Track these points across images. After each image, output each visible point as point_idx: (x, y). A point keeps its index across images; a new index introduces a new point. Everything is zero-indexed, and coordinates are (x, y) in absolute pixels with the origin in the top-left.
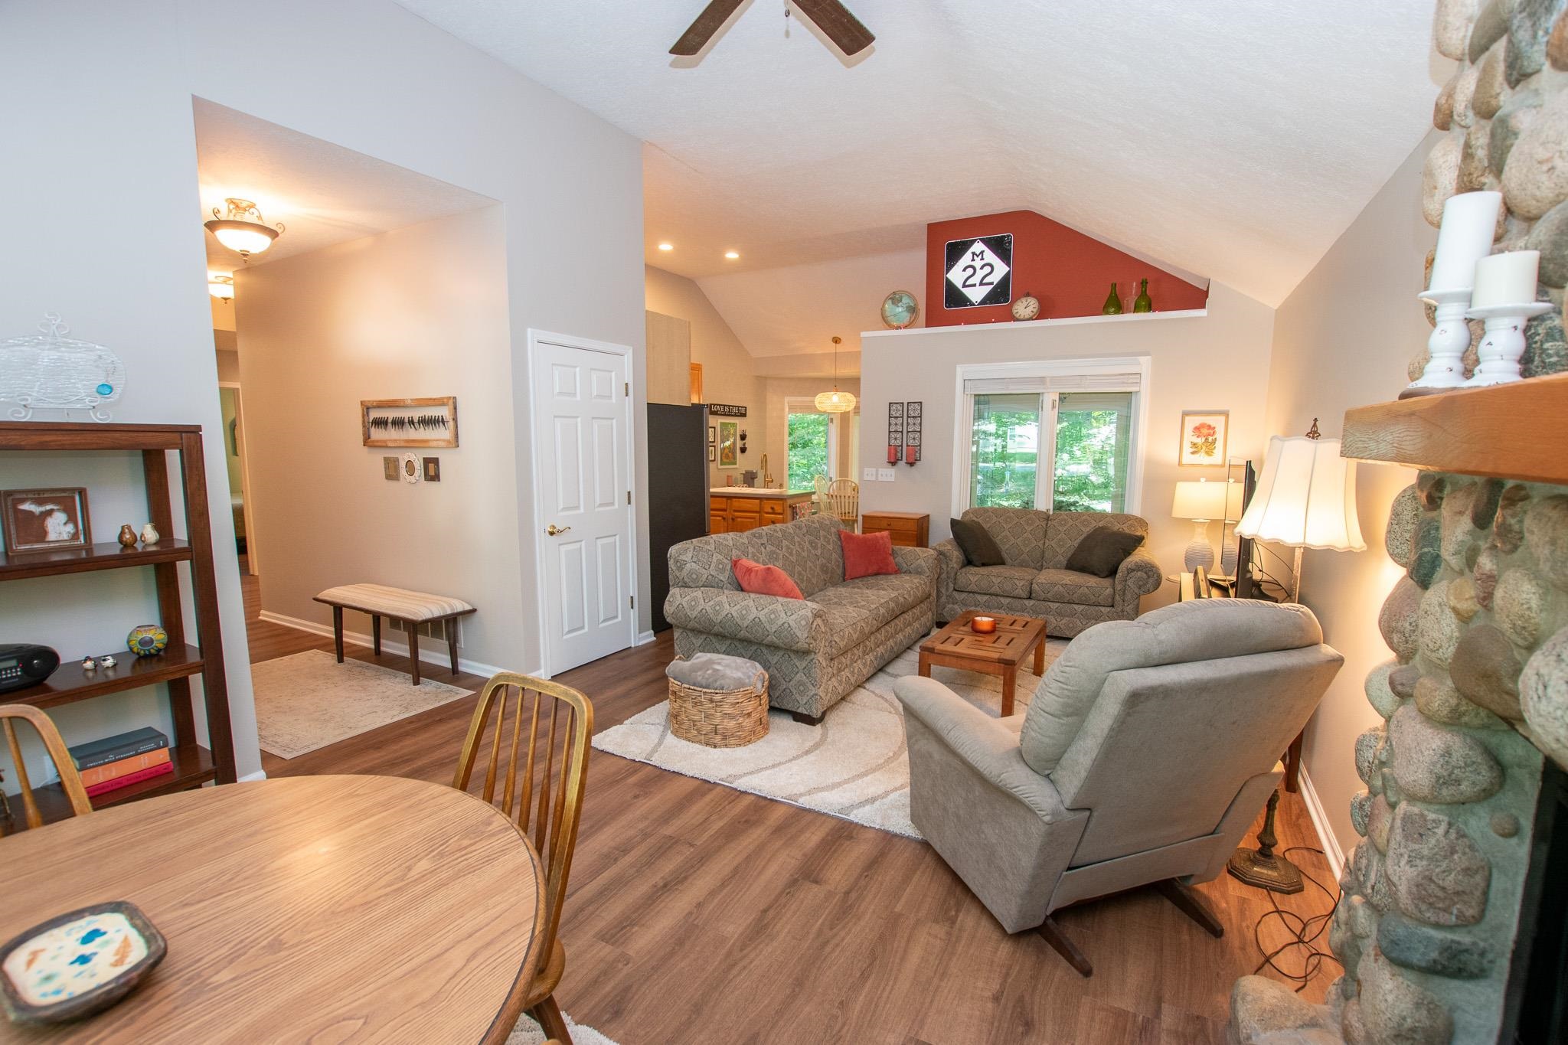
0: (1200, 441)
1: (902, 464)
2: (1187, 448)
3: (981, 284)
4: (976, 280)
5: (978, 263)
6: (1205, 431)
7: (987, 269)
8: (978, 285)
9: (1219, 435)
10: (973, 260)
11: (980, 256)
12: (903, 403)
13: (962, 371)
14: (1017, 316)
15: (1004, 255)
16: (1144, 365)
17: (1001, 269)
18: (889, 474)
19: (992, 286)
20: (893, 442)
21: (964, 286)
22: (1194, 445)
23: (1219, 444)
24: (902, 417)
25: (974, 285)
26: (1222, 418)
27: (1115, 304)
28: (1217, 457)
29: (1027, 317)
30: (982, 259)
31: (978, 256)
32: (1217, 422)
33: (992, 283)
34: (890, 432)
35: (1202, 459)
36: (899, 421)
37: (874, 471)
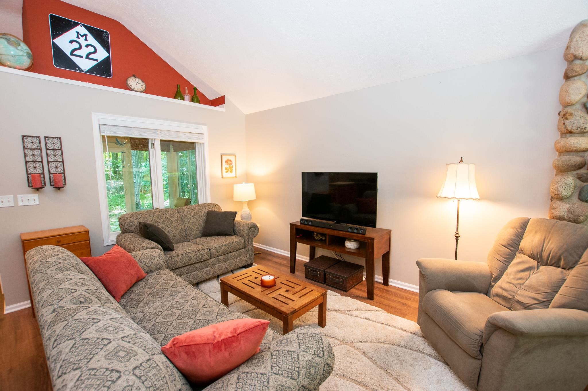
0: (228, 166)
1: (48, 188)
2: (224, 170)
3: (87, 57)
5: (82, 40)
6: (229, 162)
7: (91, 49)
8: (84, 57)
9: (234, 164)
10: (78, 37)
11: (84, 37)
12: (39, 137)
13: (96, 118)
14: (132, 88)
15: (105, 45)
16: (204, 129)
18: (34, 199)
19: (96, 63)
20: (31, 171)
21: (72, 53)
22: (226, 168)
23: (234, 168)
24: (40, 149)
25: (82, 57)
26: (234, 157)
27: (178, 95)
28: (233, 175)
29: (139, 90)
30: (86, 40)
31: (82, 36)
32: (232, 158)
33: (96, 60)
34: (26, 162)
35: (229, 175)
36: (37, 152)
37: (11, 197)
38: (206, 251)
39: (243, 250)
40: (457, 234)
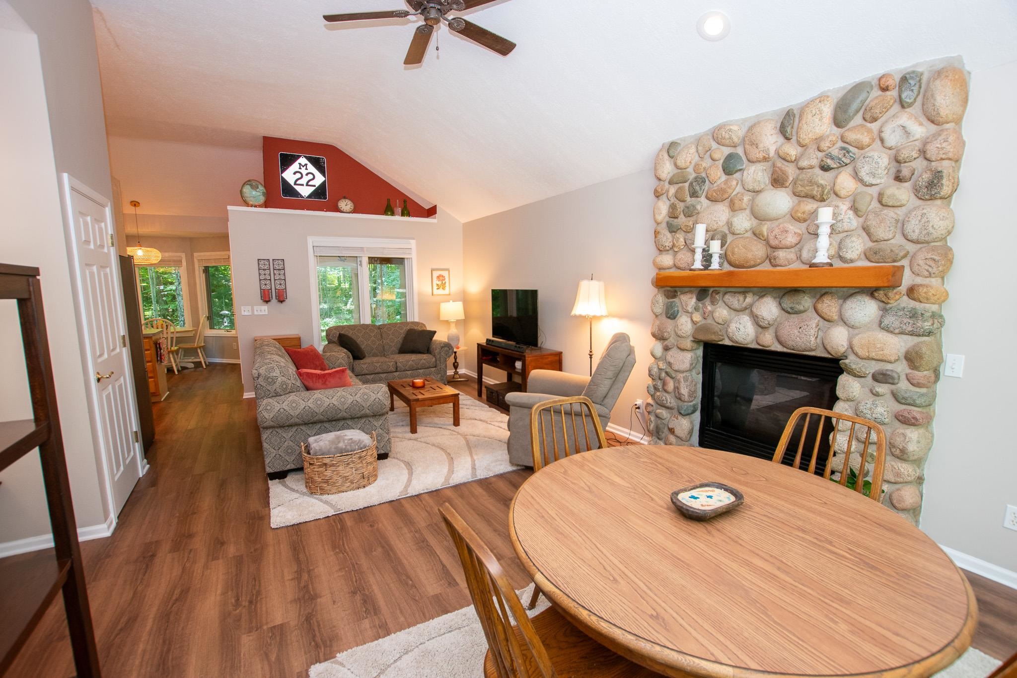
0: (439, 283)
1: (274, 301)
2: (435, 287)
3: (307, 185)
4: (304, 181)
5: (303, 171)
6: (441, 278)
7: (311, 177)
8: (305, 185)
9: (447, 280)
10: (300, 168)
11: (305, 167)
12: (269, 260)
13: (311, 241)
14: (342, 209)
15: (321, 170)
16: (413, 244)
17: (319, 179)
18: (264, 309)
19: (314, 188)
20: (263, 287)
21: (295, 184)
22: (438, 285)
23: (447, 284)
24: (269, 269)
25: (303, 185)
26: (447, 272)
27: (388, 210)
28: (447, 291)
29: (348, 211)
30: (306, 169)
31: (303, 166)
32: (445, 274)
33: (315, 186)
34: (260, 280)
35: (441, 292)
36: (267, 272)
37: (250, 308)
38: (392, 363)
39: (434, 369)
40: (591, 352)
